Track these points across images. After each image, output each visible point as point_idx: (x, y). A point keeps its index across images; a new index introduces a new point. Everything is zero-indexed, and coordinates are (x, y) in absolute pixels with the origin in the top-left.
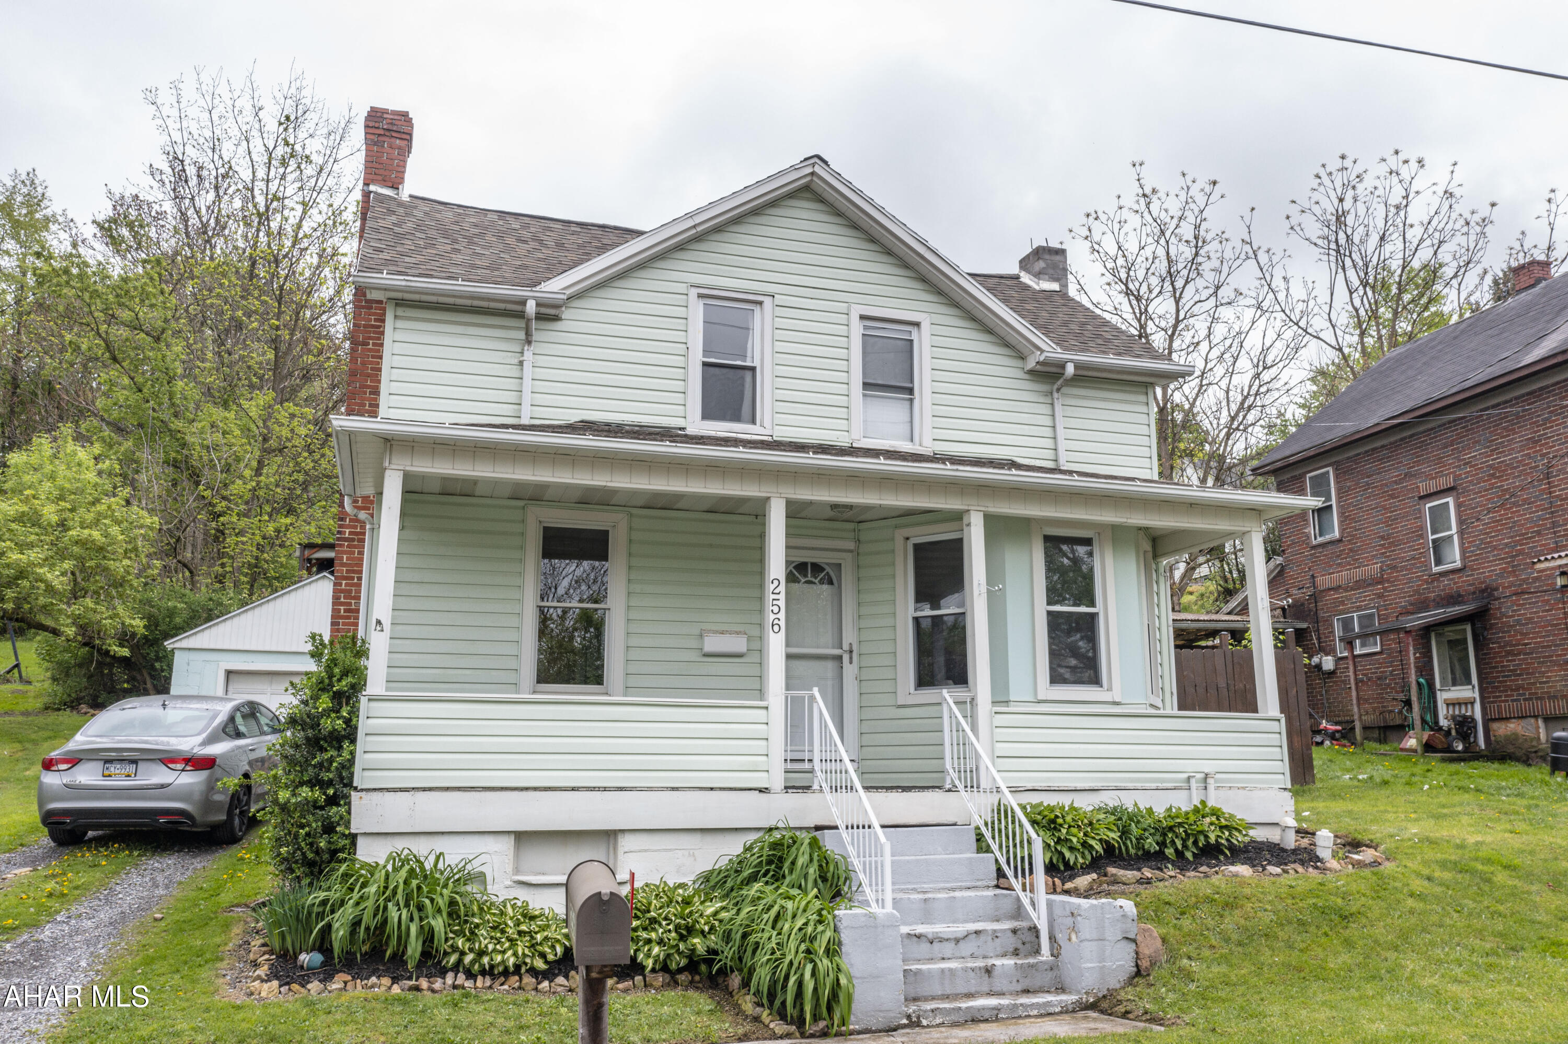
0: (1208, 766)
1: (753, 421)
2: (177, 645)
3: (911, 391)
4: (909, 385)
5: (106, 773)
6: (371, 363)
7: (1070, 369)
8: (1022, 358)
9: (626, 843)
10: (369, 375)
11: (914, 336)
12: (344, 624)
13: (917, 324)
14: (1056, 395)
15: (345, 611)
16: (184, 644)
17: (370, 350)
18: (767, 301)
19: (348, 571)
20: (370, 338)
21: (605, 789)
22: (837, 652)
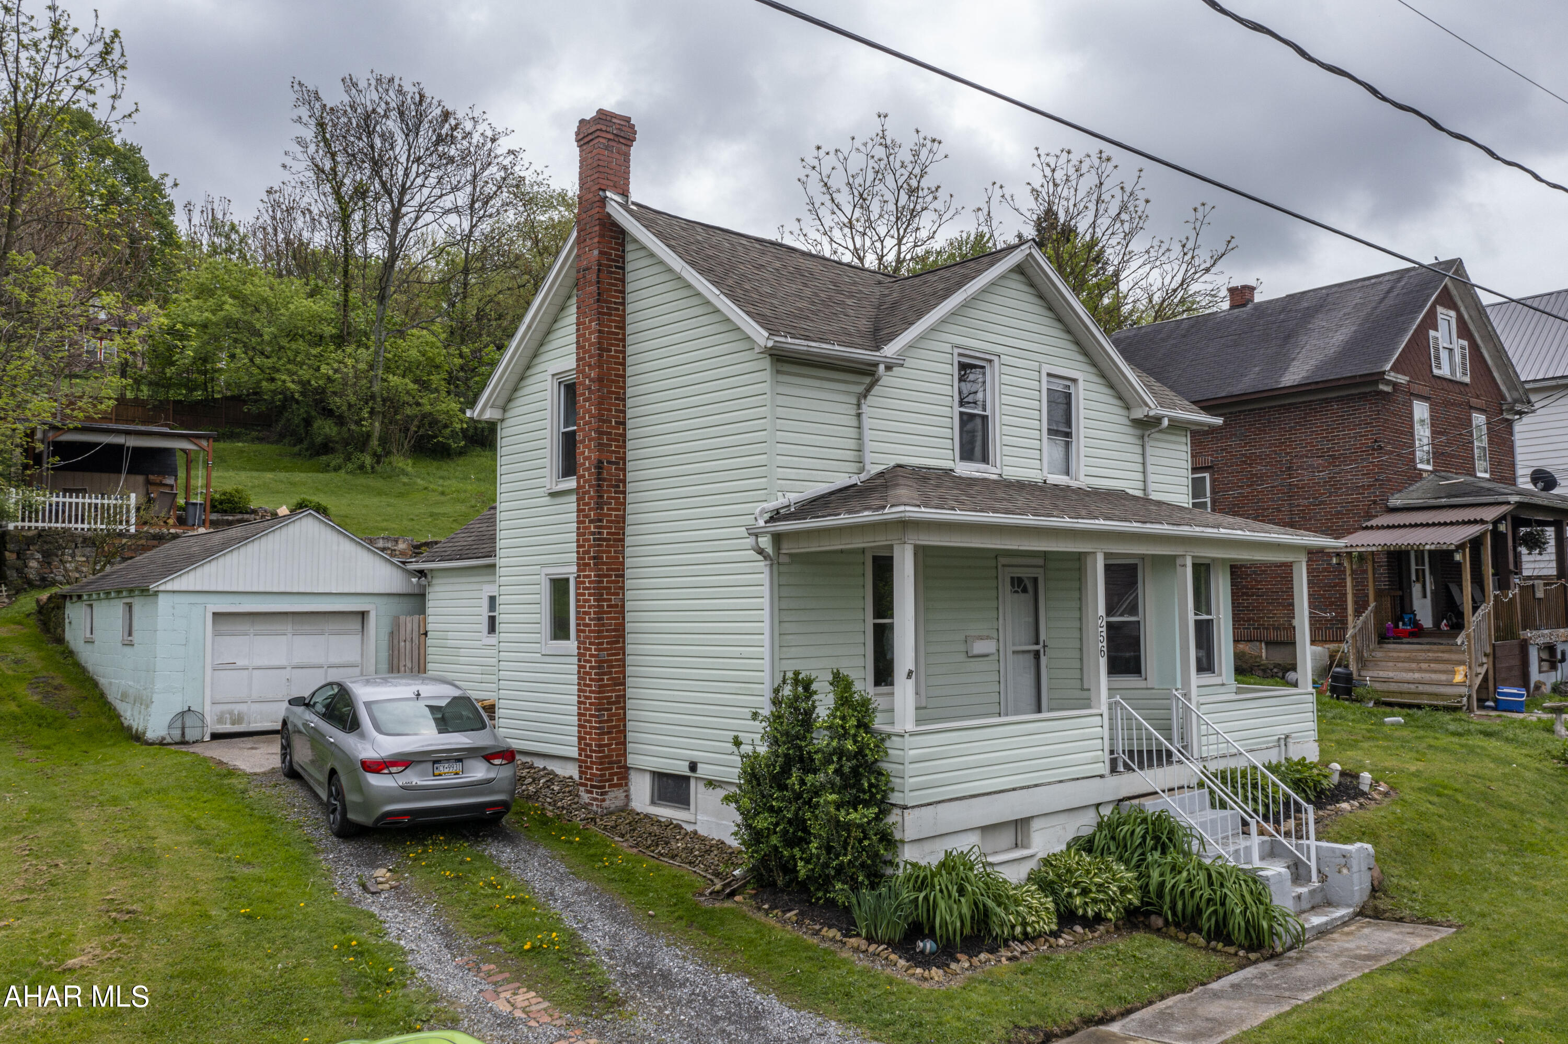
0: (1286, 729)
1: (985, 459)
2: (162, 588)
3: (1068, 435)
4: (1068, 430)
5: (436, 772)
6: (615, 369)
7: (1166, 422)
8: (1128, 408)
10: (613, 381)
11: (1072, 390)
12: (608, 619)
13: (1074, 381)
14: (1146, 439)
15: (608, 606)
16: (169, 587)
17: (612, 357)
18: (996, 359)
19: (608, 570)
20: (612, 345)
22: (1036, 647)
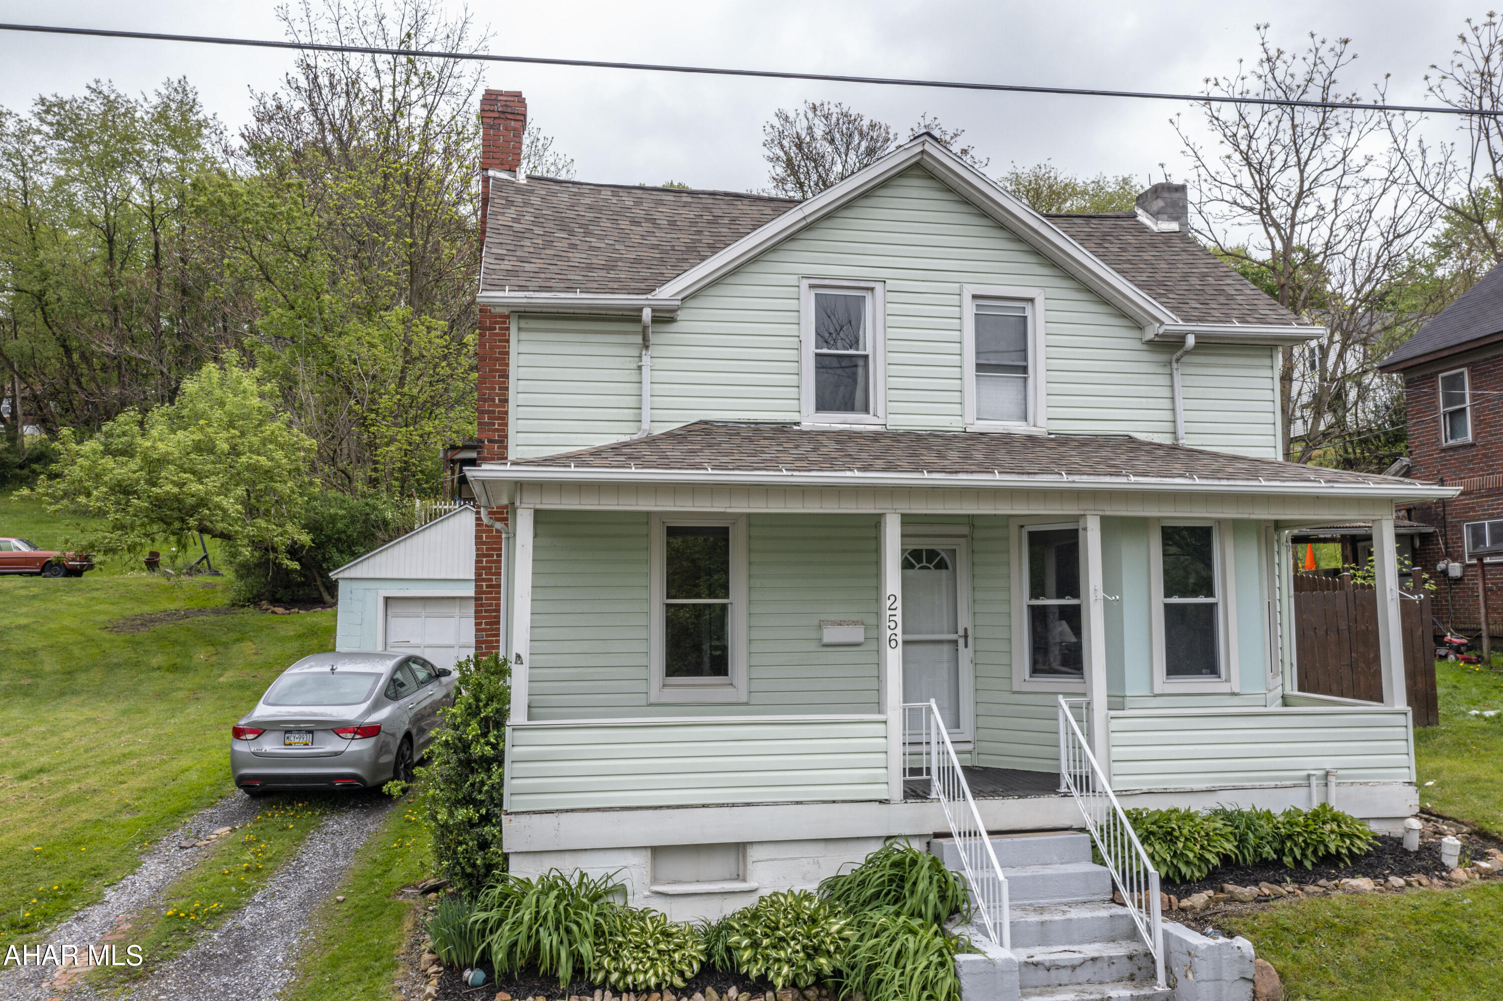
0: (1328, 763)
1: (866, 410)
2: (340, 576)
3: (1025, 369)
4: (1024, 364)
5: (287, 742)
6: (499, 347)
7: (1191, 341)
8: (1139, 327)
9: (754, 853)
10: (497, 359)
11: (1028, 313)
12: (487, 599)
13: (1031, 300)
14: (1175, 365)
15: (487, 586)
16: (347, 574)
17: (497, 335)
18: (879, 287)
19: (487, 549)
20: (496, 323)
21: (733, 805)
22: (953, 637)
